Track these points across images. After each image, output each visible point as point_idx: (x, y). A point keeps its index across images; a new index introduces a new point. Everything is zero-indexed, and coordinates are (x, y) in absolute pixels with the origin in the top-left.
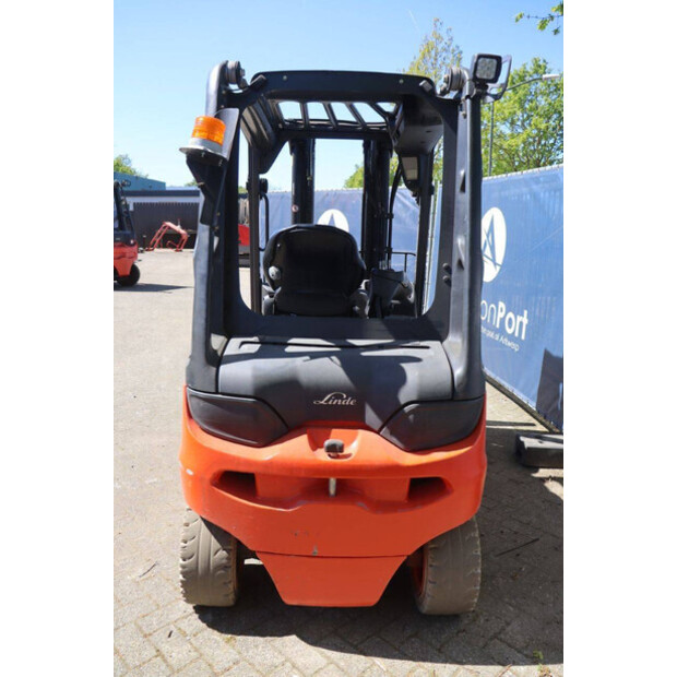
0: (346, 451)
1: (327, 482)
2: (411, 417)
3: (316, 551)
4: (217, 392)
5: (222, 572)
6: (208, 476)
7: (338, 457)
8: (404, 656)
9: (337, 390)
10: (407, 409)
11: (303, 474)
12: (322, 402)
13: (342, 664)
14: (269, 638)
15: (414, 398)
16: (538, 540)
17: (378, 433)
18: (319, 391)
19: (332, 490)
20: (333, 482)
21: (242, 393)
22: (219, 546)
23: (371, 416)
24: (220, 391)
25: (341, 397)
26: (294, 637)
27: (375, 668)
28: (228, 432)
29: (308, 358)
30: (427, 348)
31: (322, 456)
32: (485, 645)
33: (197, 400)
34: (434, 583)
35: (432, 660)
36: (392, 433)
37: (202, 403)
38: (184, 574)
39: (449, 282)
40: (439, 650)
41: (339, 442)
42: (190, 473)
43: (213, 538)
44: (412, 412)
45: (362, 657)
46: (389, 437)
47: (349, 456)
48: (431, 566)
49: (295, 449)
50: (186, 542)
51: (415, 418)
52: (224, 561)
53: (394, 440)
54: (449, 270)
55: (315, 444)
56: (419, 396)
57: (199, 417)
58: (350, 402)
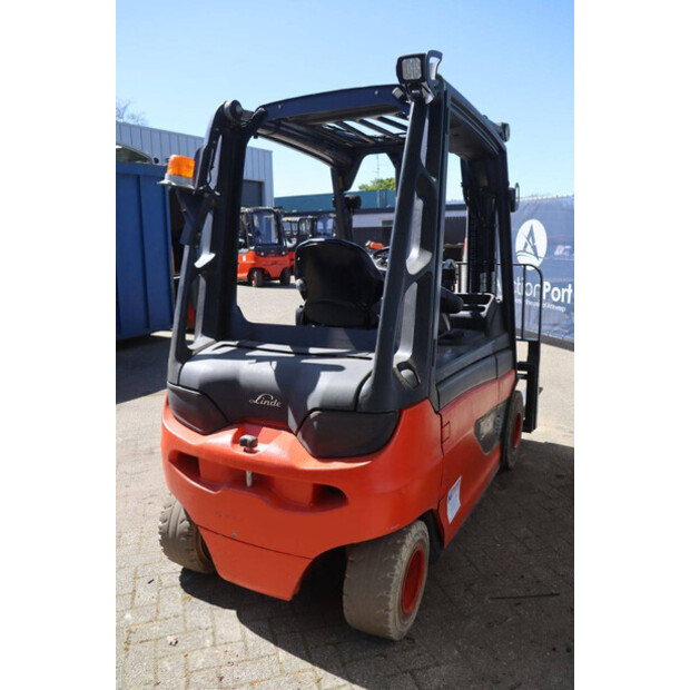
0: (256, 448)
1: (244, 474)
2: (315, 424)
3: (234, 534)
4: (178, 385)
5: (183, 539)
6: (168, 453)
9: (267, 392)
10: (312, 415)
12: (256, 402)
15: (317, 405)
16: (558, 595)
17: (295, 434)
18: (252, 391)
19: (249, 482)
20: (249, 475)
21: (192, 386)
23: (291, 419)
24: (180, 383)
25: (270, 399)
31: (239, 451)
36: (304, 437)
40: (344, 664)
44: (315, 418)
46: (302, 441)
50: (165, 508)
51: (318, 425)
53: (305, 444)
56: (322, 404)
58: (276, 404)
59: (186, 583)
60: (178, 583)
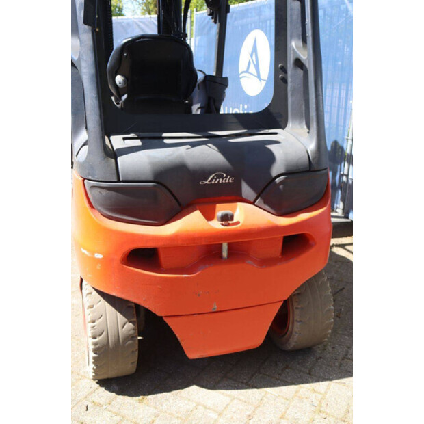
0: (235, 220)
1: (221, 245)
2: (281, 187)
3: (215, 307)
4: (119, 181)
5: (130, 342)
6: (119, 256)
7: (229, 225)
8: (286, 383)
9: (218, 171)
10: (278, 180)
11: (204, 243)
12: (207, 182)
13: (242, 398)
14: (174, 392)
15: (283, 171)
16: (343, 288)
17: (253, 203)
18: (203, 173)
19: (225, 254)
20: (225, 246)
21: (143, 179)
22: (125, 320)
23: (247, 190)
24: (121, 179)
25: (222, 177)
26: (194, 387)
27: (269, 395)
28: (129, 216)
29: (189, 146)
30: (276, 134)
31: (216, 225)
33: (99, 190)
34: (300, 321)
35: (307, 382)
36: (266, 202)
37: (104, 192)
38: (95, 351)
39: (285, 80)
40: (310, 374)
41: (229, 212)
42: (99, 256)
43: (118, 313)
44: (281, 182)
45: (256, 390)
46: (262, 205)
47: (238, 223)
48: (297, 308)
49: (192, 223)
50: (94, 322)
51: (284, 187)
52: (132, 332)
53: (267, 207)
54: (284, 70)
55: (209, 216)
57: (102, 205)
58: (229, 180)
59: (121, 391)
60: (114, 394)
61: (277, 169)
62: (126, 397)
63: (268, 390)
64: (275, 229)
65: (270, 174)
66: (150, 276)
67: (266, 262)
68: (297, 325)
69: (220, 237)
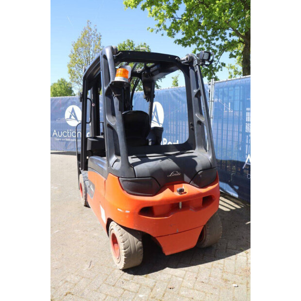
0: (185, 191)
1: (178, 204)
2: (201, 176)
3: (178, 231)
4: (136, 177)
6: (138, 211)
7: (182, 194)
8: (206, 262)
9: (174, 170)
10: (199, 173)
11: (171, 203)
12: (170, 176)
13: (190, 270)
14: (159, 271)
15: (201, 169)
17: (189, 184)
18: (168, 172)
19: (180, 207)
20: (181, 203)
21: (146, 176)
22: (138, 240)
23: (186, 178)
24: (137, 176)
25: (176, 173)
26: (167, 268)
28: (142, 193)
29: (160, 160)
30: (192, 152)
31: (177, 194)
32: (226, 251)
33: (126, 182)
34: (210, 234)
35: (215, 260)
36: (195, 183)
37: (129, 183)
38: (125, 256)
39: (193, 129)
40: (215, 257)
41: (182, 188)
42: (128, 212)
44: (201, 174)
46: (193, 184)
47: (186, 193)
48: (208, 229)
49: (166, 194)
50: (124, 242)
52: (140, 246)
54: (192, 125)
55: (173, 190)
57: (128, 189)
58: (179, 174)
59: (136, 273)
60: (132, 275)
61: (198, 168)
62: (139, 276)
63: (200, 266)
64: (200, 194)
65: (195, 171)
66: (150, 219)
67: (197, 209)
68: (208, 236)
69: (179, 199)
